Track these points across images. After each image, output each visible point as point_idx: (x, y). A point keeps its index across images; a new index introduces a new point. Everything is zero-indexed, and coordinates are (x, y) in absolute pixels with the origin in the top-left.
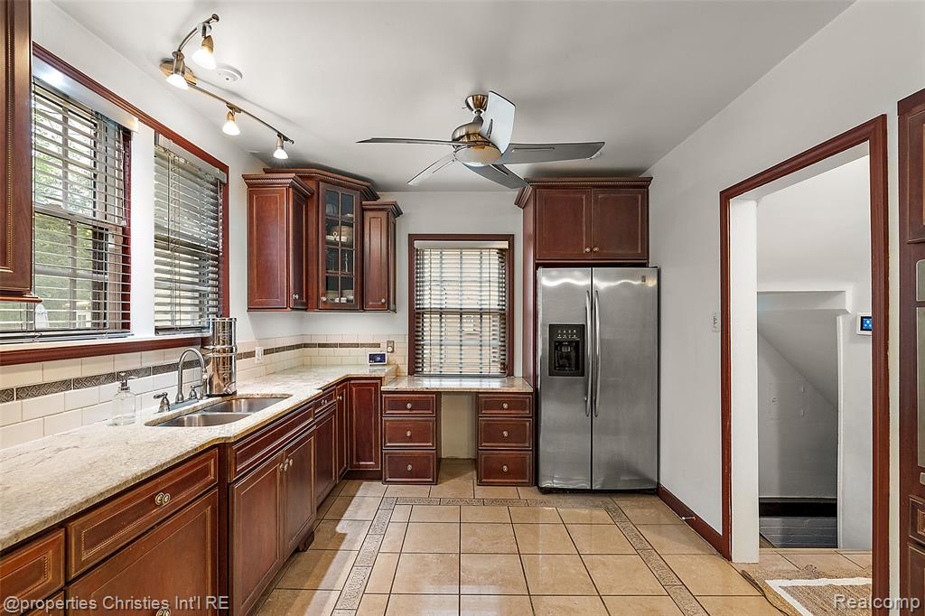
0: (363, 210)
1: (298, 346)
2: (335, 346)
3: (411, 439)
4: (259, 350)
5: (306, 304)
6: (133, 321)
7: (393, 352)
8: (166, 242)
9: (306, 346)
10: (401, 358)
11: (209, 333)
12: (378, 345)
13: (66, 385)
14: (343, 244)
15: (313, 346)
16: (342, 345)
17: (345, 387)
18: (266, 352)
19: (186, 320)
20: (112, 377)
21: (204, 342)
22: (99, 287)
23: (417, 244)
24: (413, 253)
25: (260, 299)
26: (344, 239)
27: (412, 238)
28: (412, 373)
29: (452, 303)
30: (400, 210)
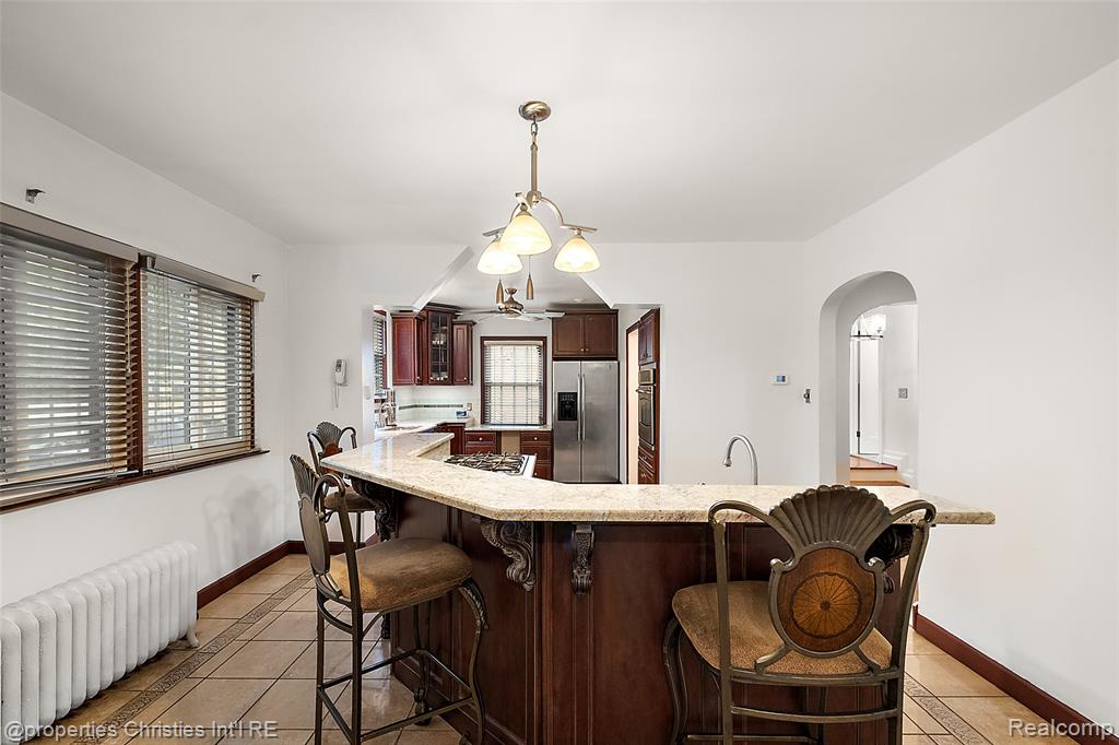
0: (452, 324)
1: (412, 407)
5: (423, 381)
7: (471, 410)
9: (416, 406)
10: (476, 413)
11: (385, 397)
12: (462, 406)
14: (441, 345)
15: (420, 406)
16: (439, 406)
21: (382, 401)
23: (486, 342)
24: (483, 347)
25: (400, 378)
26: (442, 342)
27: (483, 339)
28: (483, 422)
29: (508, 379)
30: (475, 324)
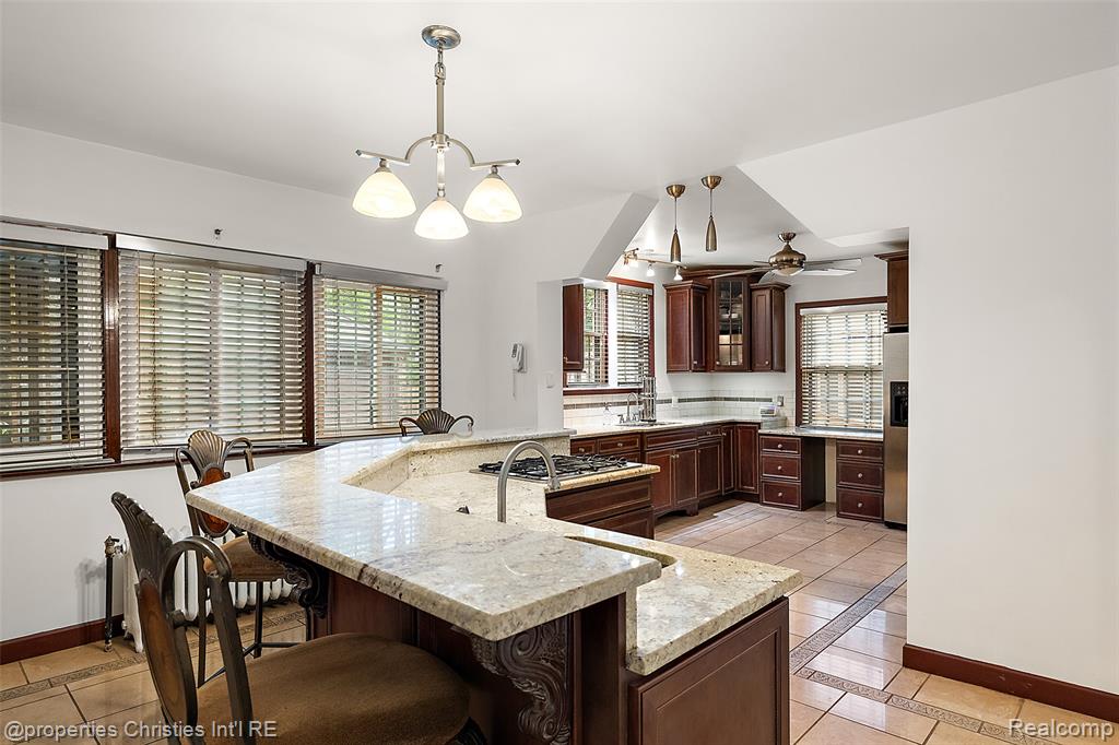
0: (751, 290)
1: (708, 399)
2: (736, 399)
3: (781, 472)
4: (675, 399)
5: (705, 367)
6: (609, 379)
7: (782, 405)
8: (622, 338)
9: (715, 399)
10: (789, 411)
11: (642, 387)
12: (770, 400)
13: (588, 405)
14: (734, 320)
15: (720, 399)
16: (742, 399)
17: (732, 428)
18: (680, 401)
19: (631, 379)
20: (603, 405)
21: (639, 391)
22: (597, 363)
23: (803, 312)
24: (799, 318)
25: (674, 366)
26: (734, 316)
27: (799, 306)
28: (799, 423)
29: (839, 360)
30: (787, 287)
